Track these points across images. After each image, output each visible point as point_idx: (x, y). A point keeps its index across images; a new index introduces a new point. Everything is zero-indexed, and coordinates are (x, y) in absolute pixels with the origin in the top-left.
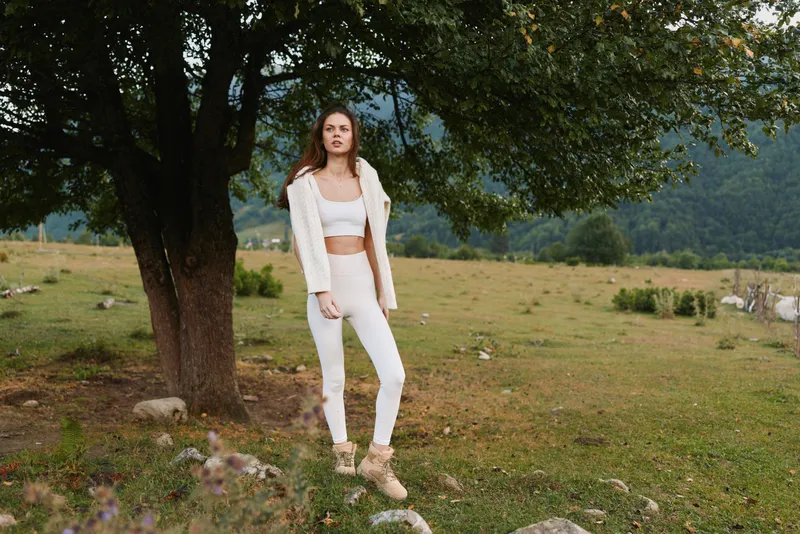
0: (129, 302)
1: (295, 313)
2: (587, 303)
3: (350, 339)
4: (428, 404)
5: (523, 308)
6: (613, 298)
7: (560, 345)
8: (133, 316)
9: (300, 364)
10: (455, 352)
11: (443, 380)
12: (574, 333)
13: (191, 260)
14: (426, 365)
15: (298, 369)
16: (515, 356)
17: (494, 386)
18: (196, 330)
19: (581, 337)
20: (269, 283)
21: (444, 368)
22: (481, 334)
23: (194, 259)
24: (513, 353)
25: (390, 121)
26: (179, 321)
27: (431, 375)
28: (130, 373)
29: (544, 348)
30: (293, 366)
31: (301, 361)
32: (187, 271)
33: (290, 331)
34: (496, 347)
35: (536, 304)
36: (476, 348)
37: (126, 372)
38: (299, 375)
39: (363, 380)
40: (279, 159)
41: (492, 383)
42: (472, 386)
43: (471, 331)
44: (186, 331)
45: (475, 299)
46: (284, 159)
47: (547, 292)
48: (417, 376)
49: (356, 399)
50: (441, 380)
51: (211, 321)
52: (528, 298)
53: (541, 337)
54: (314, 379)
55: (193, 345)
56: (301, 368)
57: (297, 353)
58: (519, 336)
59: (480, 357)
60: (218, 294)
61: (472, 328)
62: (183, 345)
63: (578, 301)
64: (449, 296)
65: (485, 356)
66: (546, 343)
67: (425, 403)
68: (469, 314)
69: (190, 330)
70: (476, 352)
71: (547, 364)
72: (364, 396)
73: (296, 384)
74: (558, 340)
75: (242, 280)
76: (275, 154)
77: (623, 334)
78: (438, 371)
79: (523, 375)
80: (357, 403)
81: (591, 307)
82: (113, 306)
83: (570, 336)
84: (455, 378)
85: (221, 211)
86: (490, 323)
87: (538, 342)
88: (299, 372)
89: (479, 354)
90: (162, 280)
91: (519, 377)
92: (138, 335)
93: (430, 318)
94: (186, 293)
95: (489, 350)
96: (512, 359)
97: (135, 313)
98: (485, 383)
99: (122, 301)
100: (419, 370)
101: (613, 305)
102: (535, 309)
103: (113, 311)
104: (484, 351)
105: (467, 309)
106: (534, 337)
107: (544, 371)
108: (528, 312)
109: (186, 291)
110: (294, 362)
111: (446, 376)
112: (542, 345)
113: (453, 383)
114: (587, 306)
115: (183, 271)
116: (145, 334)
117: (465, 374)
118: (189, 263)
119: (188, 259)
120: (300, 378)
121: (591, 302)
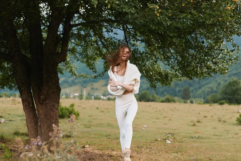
0: (11, 121)
1: (85, 125)
2: (224, 122)
3: (109, 135)
4: (140, 159)
5: (192, 124)
6: (236, 119)
7: (205, 138)
8: (13, 126)
9: (86, 145)
10: (156, 140)
11: (149, 151)
12: (214, 134)
13: (43, 97)
14: (142, 145)
15: (86, 146)
16: (182, 142)
17: (170, 153)
18: (44, 125)
19: (217, 135)
20: (73, 112)
21: (150, 146)
22: (169, 134)
23: (44, 97)
24: (182, 141)
25: (123, 40)
26: (37, 123)
27: (144, 149)
28: (15, 147)
29: (197, 139)
30: (83, 145)
31: (87, 143)
32: (41, 102)
33: (82, 132)
34: (175, 138)
35: (199, 122)
36: (165, 139)
37: (13, 147)
38: (86, 149)
39: (113, 150)
40: (78, 56)
41: (170, 152)
42: (161, 153)
43: (165, 133)
44: (40, 126)
45: (170, 120)
46: (80, 56)
47: (206, 117)
48: (137, 149)
49: (109, 157)
50: (148, 150)
51: (51, 122)
52: (195, 120)
53: (197, 135)
54: (93, 150)
55: (43, 131)
56: (87, 146)
57: (86, 141)
58: (187, 135)
59: (167, 142)
60: (53, 111)
61: (165, 131)
62: (39, 132)
63: (220, 121)
64: (158, 119)
65: (168, 142)
66: (199, 138)
67: (139, 158)
68: (166, 126)
69: (42, 126)
70: (165, 141)
71: (195, 145)
72: (113, 156)
73: (85, 151)
74: (205, 136)
75: (61, 111)
76: (76, 53)
77: (237, 134)
78: (147, 148)
79: (184, 148)
80: (110, 158)
81: (226, 123)
82: (4, 122)
83: (211, 135)
84: (154, 150)
85: (54, 78)
86: (175, 130)
87: (195, 137)
88: (86, 148)
89: (166, 141)
90: (31, 106)
91: (182, 150)
92: (17, 134)
93: (147, 127)
94: (40, 111)
95: (171, 140)
96: (181, 143)
97: (14, 125)
98: (166, 152)
99: (8, 120)
100: (138, 147)
101: (236, 122)
102: (197, 124)
103: (4, 124)
104: (169, 140)
105: (166, 124)
106: (194, 135)
107: (193, 147)
108: (194, 125)
109: (40, 110)
110: (84, 144)
111: (150, 149)
112: (197, 138)
113: (152, 152)
114: (224, 123)
115: (39, 102)
116: (19, 133)
117: (158, 148)
118: (42, 99)
119: (41, 97)
120: (86, 150)
121: (226, 121)
